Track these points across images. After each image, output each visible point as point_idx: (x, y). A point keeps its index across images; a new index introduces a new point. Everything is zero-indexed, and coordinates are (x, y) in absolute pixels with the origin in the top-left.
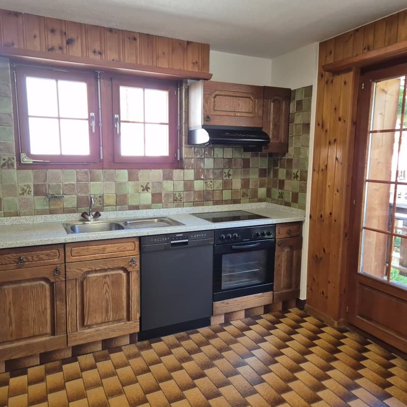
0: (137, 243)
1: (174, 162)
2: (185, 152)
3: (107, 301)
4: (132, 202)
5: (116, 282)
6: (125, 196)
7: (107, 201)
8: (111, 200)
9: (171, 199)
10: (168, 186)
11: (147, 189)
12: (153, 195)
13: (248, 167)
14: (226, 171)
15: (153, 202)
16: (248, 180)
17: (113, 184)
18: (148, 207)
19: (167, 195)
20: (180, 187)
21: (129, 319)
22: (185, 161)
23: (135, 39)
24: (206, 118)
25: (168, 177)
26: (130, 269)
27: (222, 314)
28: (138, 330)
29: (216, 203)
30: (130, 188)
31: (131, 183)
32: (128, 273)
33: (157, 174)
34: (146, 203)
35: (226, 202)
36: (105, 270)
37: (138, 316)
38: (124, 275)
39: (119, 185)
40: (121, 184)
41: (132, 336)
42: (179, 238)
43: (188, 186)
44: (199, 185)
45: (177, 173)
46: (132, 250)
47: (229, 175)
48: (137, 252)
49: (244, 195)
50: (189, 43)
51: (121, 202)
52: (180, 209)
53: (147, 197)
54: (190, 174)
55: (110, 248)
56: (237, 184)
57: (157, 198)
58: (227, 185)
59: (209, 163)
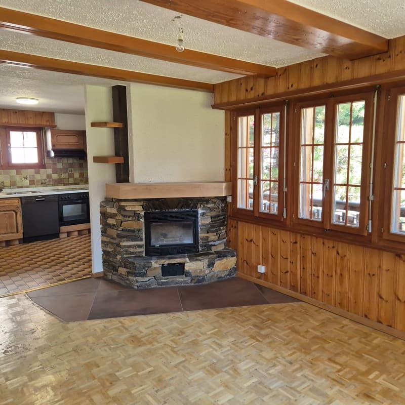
0: (20, 200)
1: (41, 165)
2: (47, 161)
3: (7, 224)
4: (19, 185)
5: (11, 216)
6: (15, 182)
7: (6, 184)
8: (7, 183)
9: (40, 183)
10: (38, 177)
11: (27, 178)
12: (30, 181)
13: (82, 167)
14: (70, 169)
15: (30, 184)
16: (83, 173)
17: (9, 176)
18: (27, 187)
19: (38, 181)
20: (45, 177)
21: (17, 233)
22: (46, 165)
23: (16, 113)
24: (53, 145)
25: (38, 173)
26: (17, 211)
27: (65, 233)
28: (22, 237)
29: (65, 185)
30: (18, 178)
31: (18, 176)
32: (16, 213)
33: (32, 171)
34: (26, 185)
35: (71, 184)
36: (5, 211)
37: (22, 231)
38: (14, 213)
39: (11, 177)
40: (12, 176)
41: (20, 240)
42: (40, 198)
43: (49, 177)
44: (55, 176)
45: (42, 171)
46: (17, 203)
47: (72, 171)
48: (20, 204)
49: (81, 181)
50: (43, 112)
51: (13, 185)
52: (45, 188)
53: (27, 182)
54: (50, 171)
55: (7, 201)
56: (77, 175)
57: (32, 183)
58: (71, 176)
59: (60, 166)
